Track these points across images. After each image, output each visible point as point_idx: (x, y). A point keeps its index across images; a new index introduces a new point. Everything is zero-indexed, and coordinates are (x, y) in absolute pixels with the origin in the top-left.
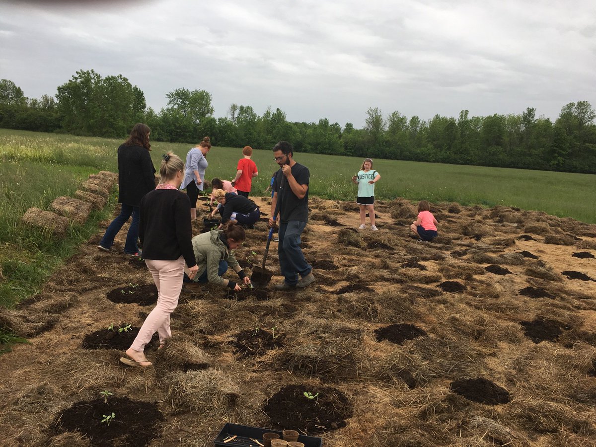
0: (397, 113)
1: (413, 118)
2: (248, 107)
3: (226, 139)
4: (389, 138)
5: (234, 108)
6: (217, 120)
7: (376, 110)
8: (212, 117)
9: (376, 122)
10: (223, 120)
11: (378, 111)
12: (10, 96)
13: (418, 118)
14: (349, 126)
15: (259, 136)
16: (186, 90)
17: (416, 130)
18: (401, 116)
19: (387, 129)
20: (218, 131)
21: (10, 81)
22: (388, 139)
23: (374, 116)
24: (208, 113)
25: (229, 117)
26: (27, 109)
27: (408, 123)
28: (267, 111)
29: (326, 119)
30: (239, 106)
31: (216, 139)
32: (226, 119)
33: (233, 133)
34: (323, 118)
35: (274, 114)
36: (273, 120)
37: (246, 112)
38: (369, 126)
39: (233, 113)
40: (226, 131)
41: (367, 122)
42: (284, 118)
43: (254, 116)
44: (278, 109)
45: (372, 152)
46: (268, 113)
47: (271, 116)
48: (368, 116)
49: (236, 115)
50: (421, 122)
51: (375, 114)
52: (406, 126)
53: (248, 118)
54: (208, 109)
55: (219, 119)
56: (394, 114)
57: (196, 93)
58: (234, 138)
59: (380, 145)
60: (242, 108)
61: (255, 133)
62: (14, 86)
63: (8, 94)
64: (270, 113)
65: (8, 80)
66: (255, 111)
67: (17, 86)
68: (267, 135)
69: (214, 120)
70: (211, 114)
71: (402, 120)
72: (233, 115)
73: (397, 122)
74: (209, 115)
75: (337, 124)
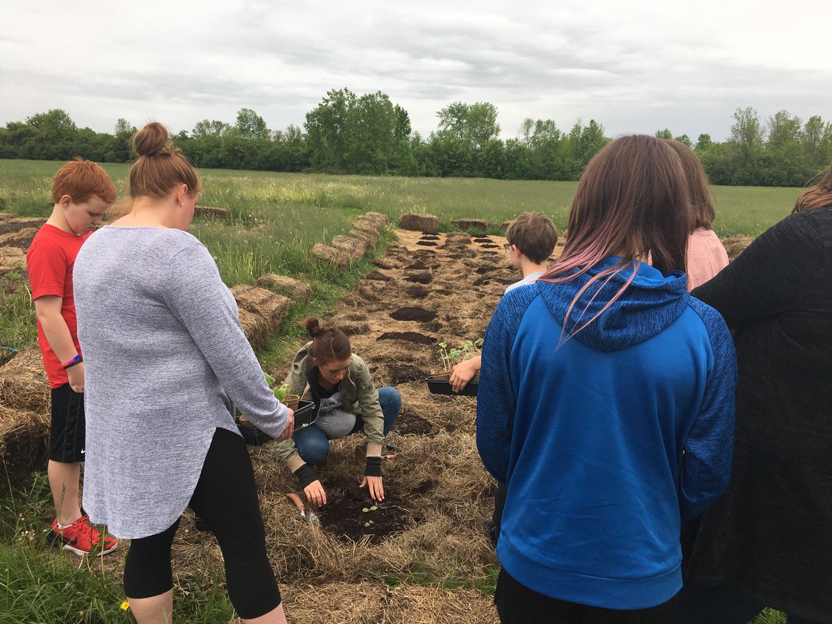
0: (784, 114)
1: (812, 120)
2: (549, 121)
3: (517, 169)
4: (771, 155)
5: (528, 123)
6: (505, 143)
7: (749, 111)
8: (498, 138)
9: (748, 130)
10: (513, 142)
11: (752, 113)
12: (251, 129)
13: (819, 120)
14: (704, 139)
15: (564, 162)
16: (463, 104)
17: (816, 139)
18: (791, 118)
19: (766, 139)
20: (506, 158)
21: (251, 110)
22: (767, 155)
23: (745, 120)
24: (492, 133)
25: (522, 138)
26: (270, 145)
27: (802, 128)
28: (577, 125)
29: (666, 131)
30: (536, 120)
31: (503, 170)
32: (517, 140)
33: (527, 159)
34: (662, 129)
35: (586, 128)
36: (585, 137)
37: (545, 129)
38: (736, 137)
39: (527, 130)
40: (517, 158)
41: (734, 130)
42: (600, 134)
43: (557, 134)
44: (592, 121)
45: (741, 176)
46: (577, 128)
47: (582, 131)
48: (735, 122)
49: (531, 135)
50: (825, 125)
51: (747, 117)
52: (800, 133)
53: (548, 137)
54: (492, 129)
55: (507, 142)
56: (778, 116)
57: (476, 107)
58: (528, 166)
59: (754, 165)
60: (539, 123)
61: (558, 159)
62: (256, 117)
63: (249, 127)
64: (580, 128)
65: (248, 109)
66: (557, 127)
67: (258, 115)
68: (576, 159)
69: (500, 143)
70: (497, 135)
71: (792, 125)
72: (527, 133)
73: (784, 129)
74: (494, 136)
75: (684, 136)
